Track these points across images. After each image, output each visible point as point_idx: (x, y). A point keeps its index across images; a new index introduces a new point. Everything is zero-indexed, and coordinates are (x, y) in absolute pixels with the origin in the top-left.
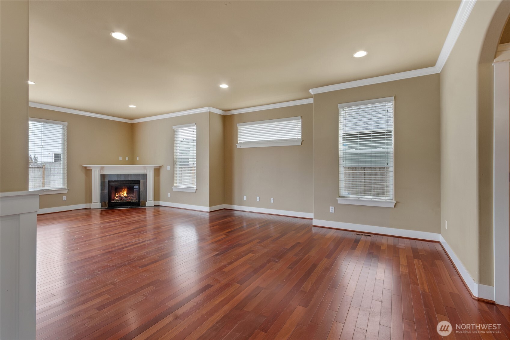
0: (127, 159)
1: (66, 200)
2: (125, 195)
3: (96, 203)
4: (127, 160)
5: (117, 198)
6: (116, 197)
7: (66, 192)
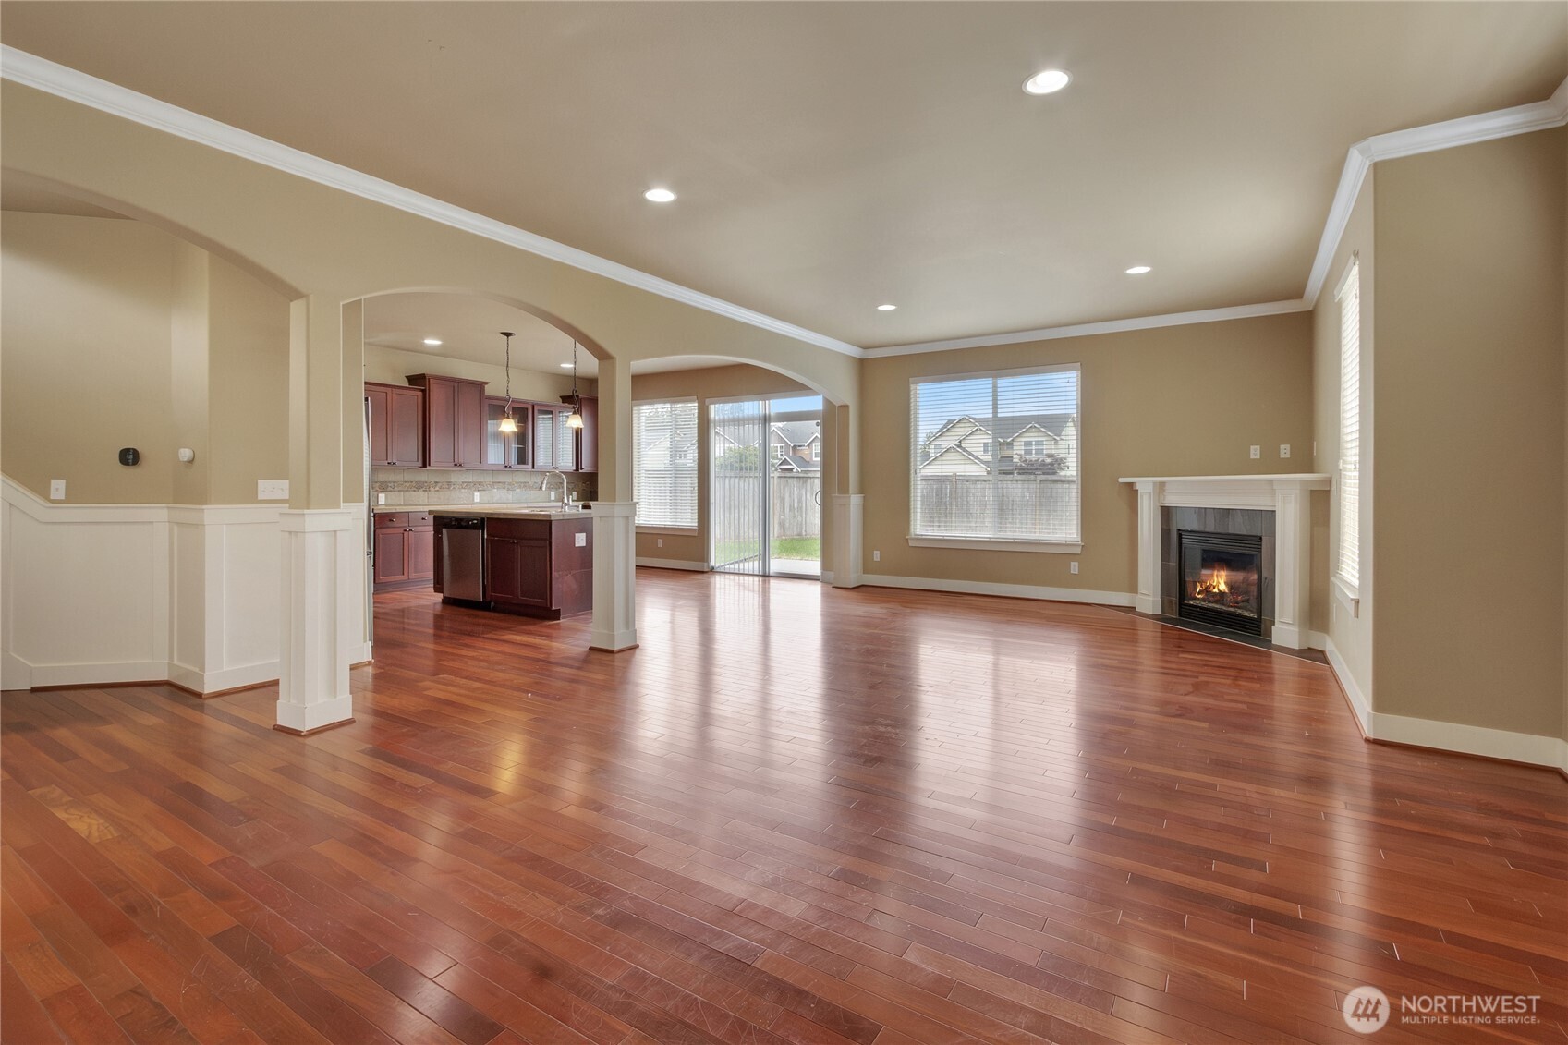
0: (1285, 451)
1: (1077, 573)
2: (1221, 589)
3: (1148, 597)
4: (1282, 456)
5: (1200, 596)
6: (1199, 594)
7: (1078, 551)
